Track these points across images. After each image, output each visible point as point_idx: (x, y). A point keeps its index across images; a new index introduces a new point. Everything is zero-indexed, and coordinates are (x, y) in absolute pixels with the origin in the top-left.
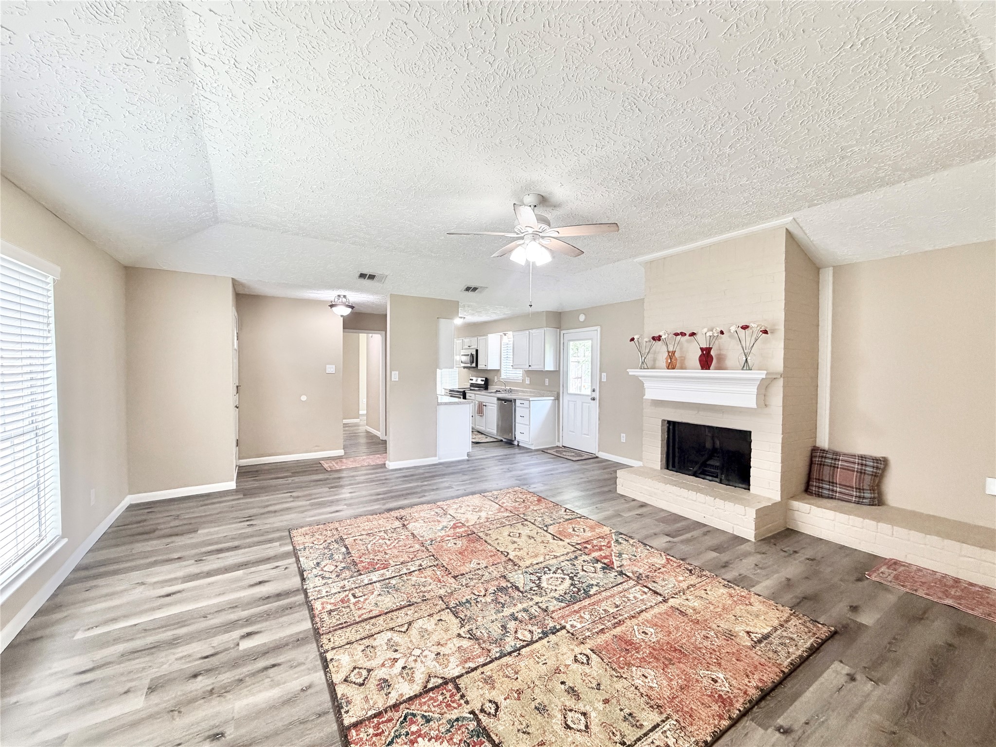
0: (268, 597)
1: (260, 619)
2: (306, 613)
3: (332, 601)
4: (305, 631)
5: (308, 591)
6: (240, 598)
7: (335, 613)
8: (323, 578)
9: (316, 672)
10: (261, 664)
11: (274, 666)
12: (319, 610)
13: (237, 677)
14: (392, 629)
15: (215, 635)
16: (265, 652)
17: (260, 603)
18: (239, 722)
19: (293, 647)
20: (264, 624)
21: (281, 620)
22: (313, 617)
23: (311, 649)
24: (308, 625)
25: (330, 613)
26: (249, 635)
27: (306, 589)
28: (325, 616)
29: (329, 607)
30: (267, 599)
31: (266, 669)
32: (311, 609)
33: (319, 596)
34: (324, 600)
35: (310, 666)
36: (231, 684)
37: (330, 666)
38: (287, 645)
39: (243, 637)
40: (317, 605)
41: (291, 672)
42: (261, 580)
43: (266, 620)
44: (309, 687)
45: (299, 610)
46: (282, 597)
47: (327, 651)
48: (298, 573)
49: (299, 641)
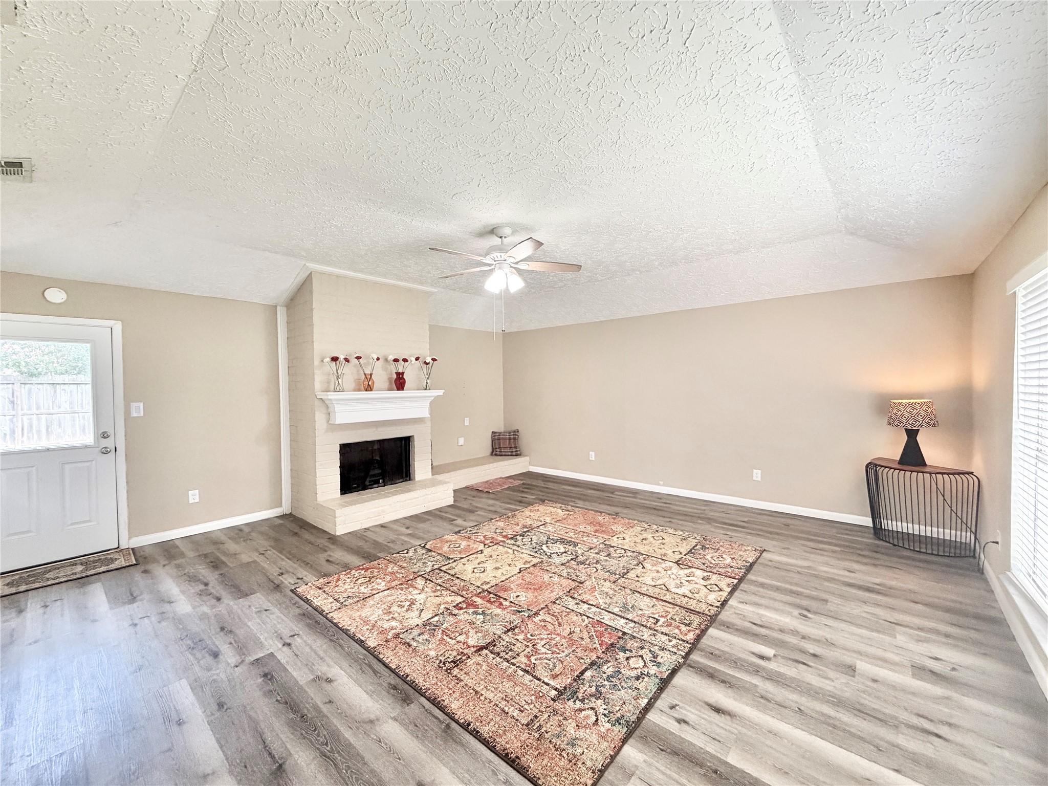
0: (723, 682)
1: (745, 664)
2: (704, 641)
3: (677, 631)
4: (718, 629)
5: (684, 654)
6: (752, 706)
7: (686, 621)
8: (655, 656)
9: (731, 605)
10: (763, 631)
11: (755, 624)
12: (694, 632)
13: (783, 634)
14: (668, 590)
15: (793, 679)
16: (755, 636)
17: (733, 681)
18: (790, 614)
19: (734, 625)
20: (743, 656)
21: (726, 649)
22: (704, 632)
23: (725, 616)
24: (712, 631)
25: (689, 624)
26: (762, 657)
27: (683, 657)
28: (695, 625)
29: (684, 628)
30: (726, 682)
31: (761, 626)
32: (698, 638)
33: (681, 642)
34: (681, 637)
35: (733, 610)
36: (788, 633)
37: (722, 600)
38: (737, 630)
39: (768, 659)
40: (691, 637)
41: (746, 614)
42: (714, 715)
43: (740, 659)
44: (741, 602)
45: (707, 647)
46: (710, 670)
47: (716, 607)
48: (670, 687)
49: (728, 627)
